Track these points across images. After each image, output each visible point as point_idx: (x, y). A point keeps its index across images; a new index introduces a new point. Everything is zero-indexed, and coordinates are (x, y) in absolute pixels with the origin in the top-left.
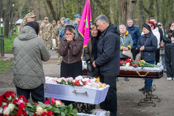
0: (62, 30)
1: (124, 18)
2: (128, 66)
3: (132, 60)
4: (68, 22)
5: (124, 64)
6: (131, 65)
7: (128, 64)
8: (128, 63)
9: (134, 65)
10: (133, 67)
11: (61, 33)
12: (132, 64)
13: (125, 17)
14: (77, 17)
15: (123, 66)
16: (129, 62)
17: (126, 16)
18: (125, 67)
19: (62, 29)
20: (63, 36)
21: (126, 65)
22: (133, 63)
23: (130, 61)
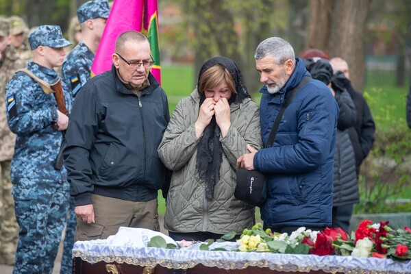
0: (19, 83)
1: (318, 21)
2: (366, 253)
3: (382, 229)
4: (51, 42)
5: (345, 246)
6: (378, 250)
7: (366, 244)
8: (366, 239)
9: (392, 252)
10: (389, 261)
11: (14, 95)
12: (384, 246)
13: (323, 16)
14: (96, 16)
15: (340, 254)
16: (369, 235)
17: (333, 8)
18: (350, 258)
19: (24, 74)
20: (24, 112)
21: (355, 250)
22: (389, 243)
23: (372, 230)
